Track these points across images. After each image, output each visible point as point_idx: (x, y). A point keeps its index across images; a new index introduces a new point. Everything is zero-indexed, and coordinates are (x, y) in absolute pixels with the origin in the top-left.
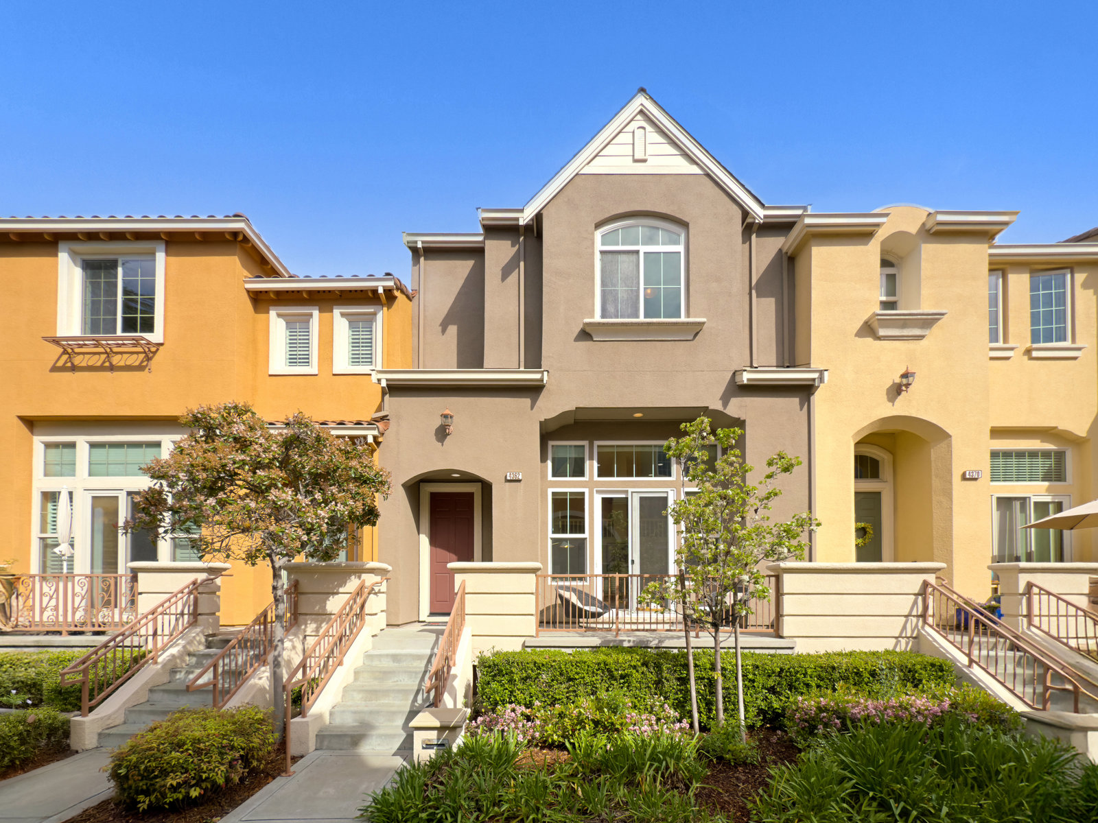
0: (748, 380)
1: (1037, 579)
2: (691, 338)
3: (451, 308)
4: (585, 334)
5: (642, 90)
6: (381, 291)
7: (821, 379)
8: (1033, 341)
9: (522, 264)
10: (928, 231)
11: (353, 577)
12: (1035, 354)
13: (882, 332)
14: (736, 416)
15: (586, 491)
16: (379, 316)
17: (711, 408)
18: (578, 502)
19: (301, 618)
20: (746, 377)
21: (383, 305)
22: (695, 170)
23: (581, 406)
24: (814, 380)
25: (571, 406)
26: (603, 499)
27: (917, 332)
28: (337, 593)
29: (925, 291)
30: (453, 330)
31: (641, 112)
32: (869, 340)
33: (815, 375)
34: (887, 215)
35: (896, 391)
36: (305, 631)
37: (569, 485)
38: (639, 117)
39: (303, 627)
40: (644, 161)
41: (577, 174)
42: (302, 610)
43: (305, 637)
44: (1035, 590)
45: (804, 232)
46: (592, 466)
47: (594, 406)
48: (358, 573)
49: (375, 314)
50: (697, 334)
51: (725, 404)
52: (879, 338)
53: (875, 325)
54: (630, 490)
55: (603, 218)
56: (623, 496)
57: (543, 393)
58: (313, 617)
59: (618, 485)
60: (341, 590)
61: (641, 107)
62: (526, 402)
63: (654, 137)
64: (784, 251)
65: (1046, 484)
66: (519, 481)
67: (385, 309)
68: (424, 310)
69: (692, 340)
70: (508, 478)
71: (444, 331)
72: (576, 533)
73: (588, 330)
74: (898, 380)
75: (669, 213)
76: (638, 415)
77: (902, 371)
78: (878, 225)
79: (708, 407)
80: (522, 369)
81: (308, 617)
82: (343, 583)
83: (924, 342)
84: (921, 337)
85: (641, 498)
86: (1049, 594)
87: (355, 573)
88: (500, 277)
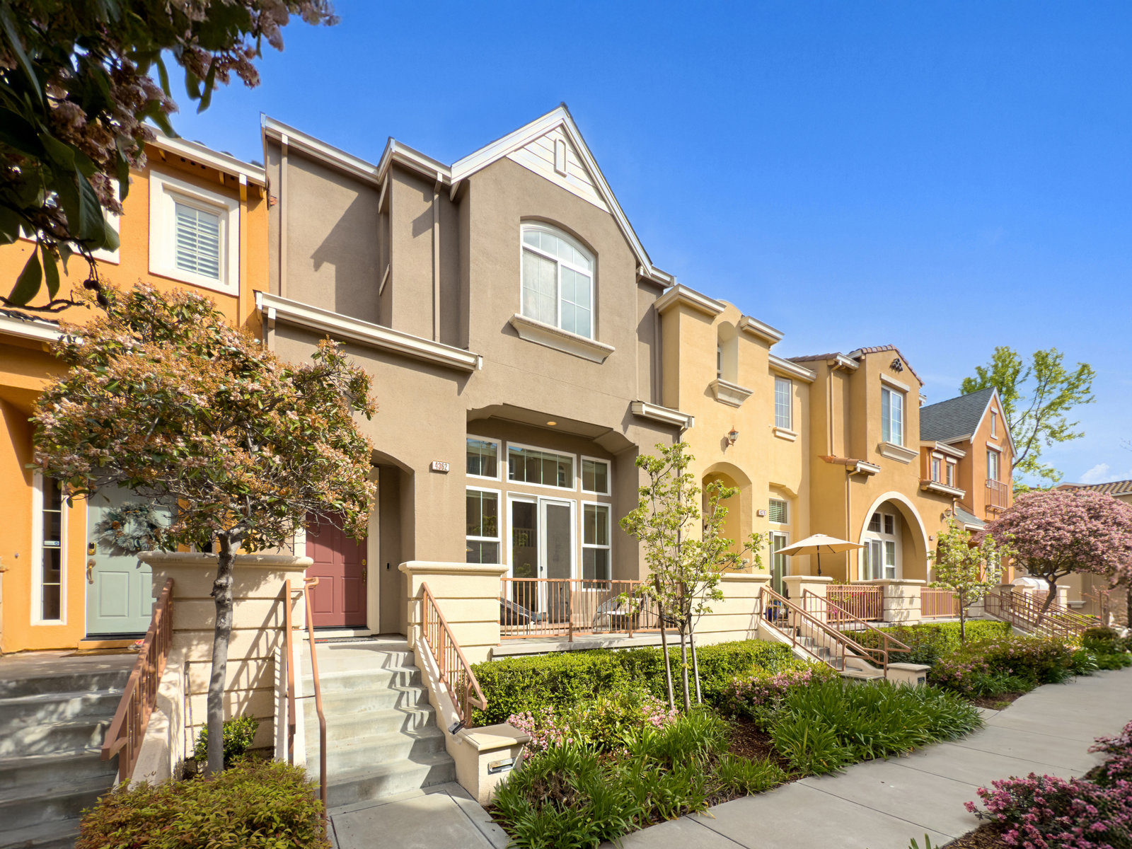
0: (647, 412)
1: (809, 587)
2: (600, 361)
3: (327, 240)
4: (512, 329)
5: (565, 106)
6: (243, 181)
7: (689, 423)
8: (777, 424)
9: (437, 226)
10: (742, 328)
11: (271, 577)
12: (778, 433)
13: (720, 396)
14: (632, 442)
15: (499, 492)
16: (234, 214)
17: (615, 430)
18: (491, 502)
19: (179, 637)
20: (645, 410)
21: (240, 202)
22: (602, 205)
23: (508, 403)
24: (684, 423)
25: (498, 401)
26: (513, 502)
27: (736, 401)
28: (244, 599)
29: (740, 372)
30: (329, 269)
31: (562, 126)
32: (711, 399)
33: (685, 419)
34: (724, 306)
35: (726, 443)
36: (187, 656)
37: (481, 484)
38: (559, 129)
39: (184, 650)
40: (564, 176)
41: (505, 156)
42: (179, 624)
43: (187, 664)
44: (808, 595)
45: (676, 298)
46: (503, 467)
47: (520, 406)
48: (280, 570)
49: (225, 209)
50: (605, 359)
51: (625, 429)
52: (717, 400)
53: (716, 389)
54: (540, 497)
55: (527, 215)
56: (531, 502)
57: (470, 379)
58: (202, 634)
59: (528, 491)
60: (251, 594)
61: (562, 121)
62: (453, 385)
63: (572, 157)
64: (657, 307)
65: (779, 524)
66: (445, 472)
67: (244, 208)
68: (288, 229)
69: (601, 364)
70: (434, 468)
71: (317, 266)
72: (488, 536)
73: (516, 325)
74: (727, 436)
75: (583, 236)
76: (552, 423)
77: (729, 430)
78: (718, 312)
79: (612, 429)
80: (437, 342)
81: (192, 634)
82: (256, 585)
83: (739, 410)
84: (737, 406)
85: (548, 506)
86: (816, 597)
87: (274, 571)
88: (411, 229)
